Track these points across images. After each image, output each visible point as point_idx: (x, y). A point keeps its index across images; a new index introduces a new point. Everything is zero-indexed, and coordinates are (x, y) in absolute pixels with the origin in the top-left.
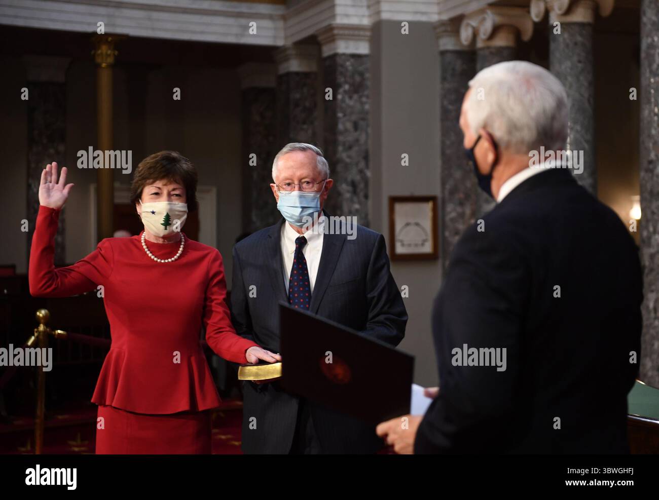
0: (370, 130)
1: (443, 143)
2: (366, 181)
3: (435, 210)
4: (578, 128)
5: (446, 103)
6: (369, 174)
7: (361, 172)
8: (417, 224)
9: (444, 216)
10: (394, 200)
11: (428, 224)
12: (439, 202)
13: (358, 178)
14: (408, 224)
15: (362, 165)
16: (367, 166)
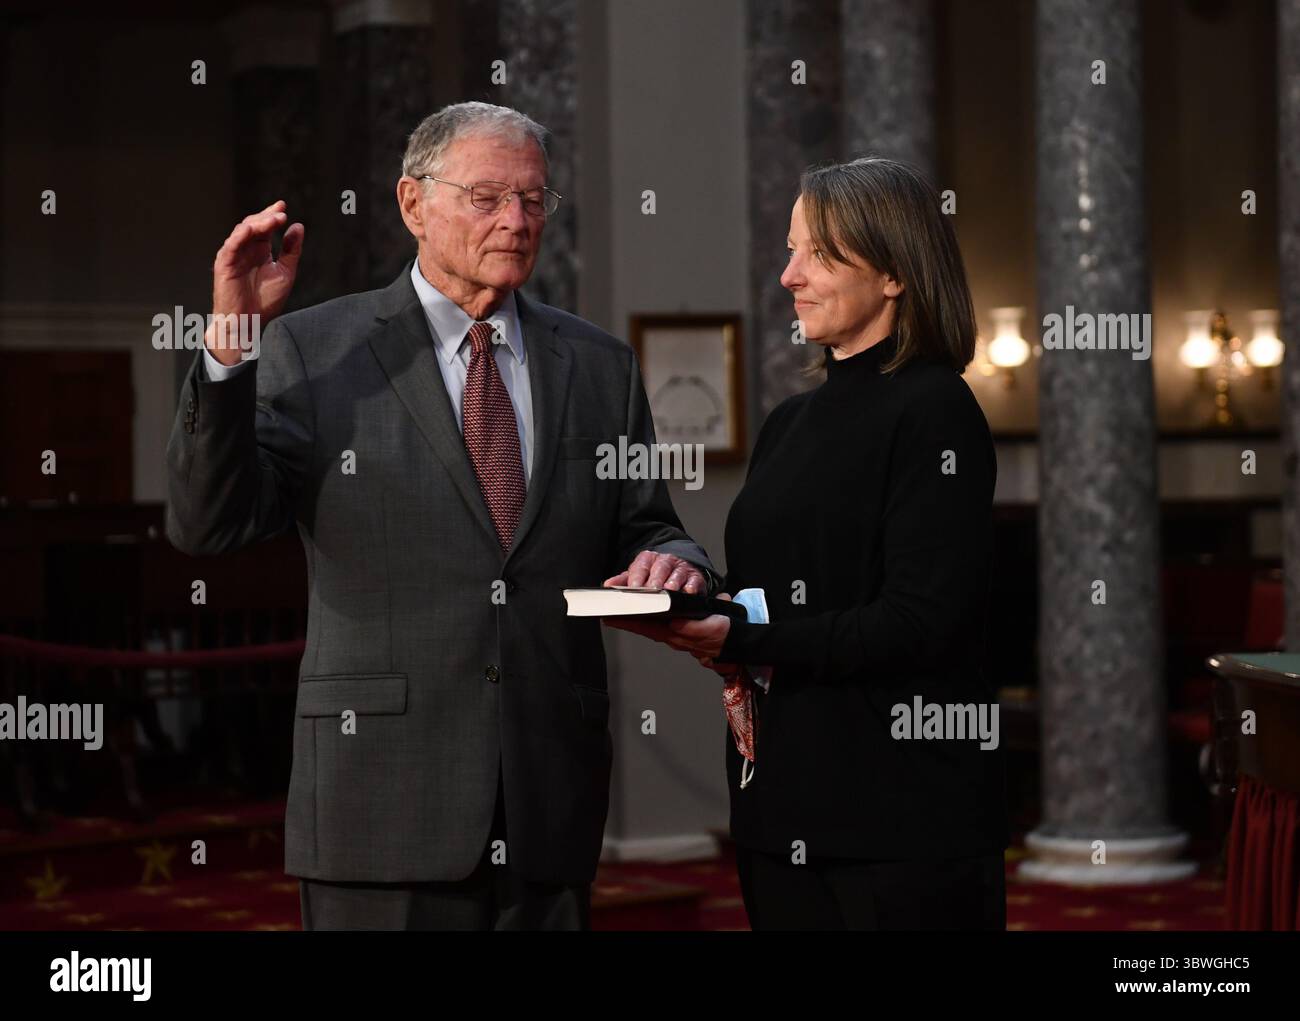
0: (578, 159)
1: (754, 189)
2: (570, 279)
3: (737, 347)
4: (1109, 138)
5: (760, 91)
6: (577, 262)
7: (560, 258)
8: (696, 381)
9: (758, 362)
10: (645, 323)
11: (720, 380)
12: (748, 327)
13: (552, 272)
14: (675, 381)
15: (561, 241)
16: (573, 244)
